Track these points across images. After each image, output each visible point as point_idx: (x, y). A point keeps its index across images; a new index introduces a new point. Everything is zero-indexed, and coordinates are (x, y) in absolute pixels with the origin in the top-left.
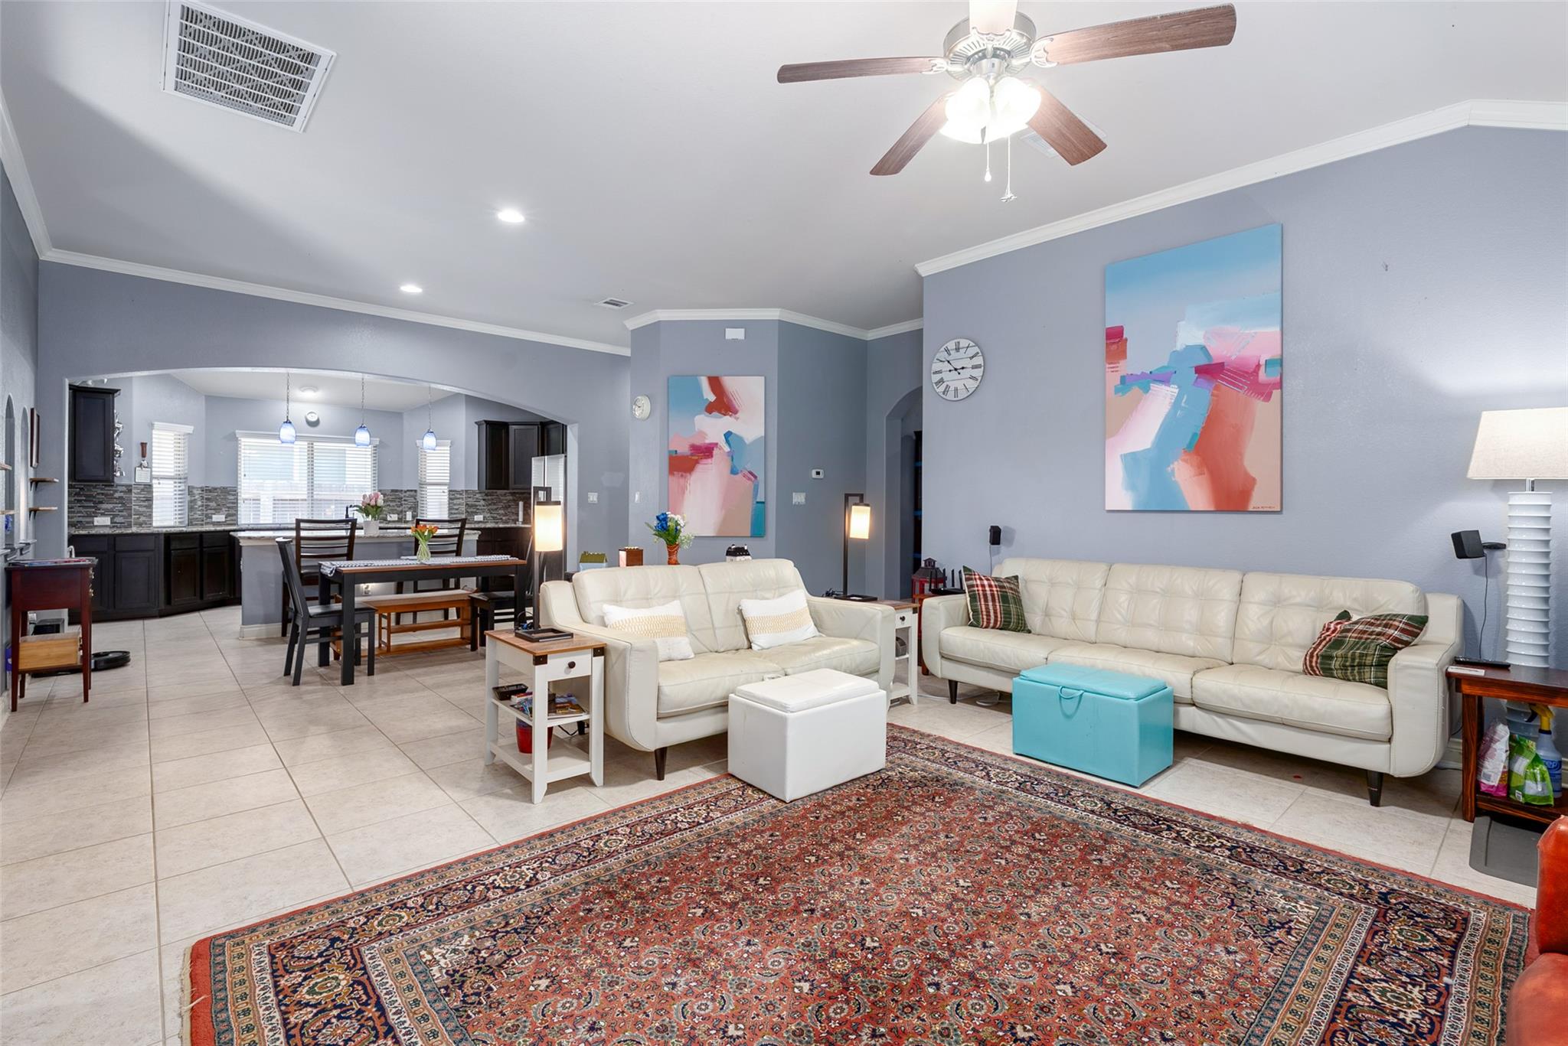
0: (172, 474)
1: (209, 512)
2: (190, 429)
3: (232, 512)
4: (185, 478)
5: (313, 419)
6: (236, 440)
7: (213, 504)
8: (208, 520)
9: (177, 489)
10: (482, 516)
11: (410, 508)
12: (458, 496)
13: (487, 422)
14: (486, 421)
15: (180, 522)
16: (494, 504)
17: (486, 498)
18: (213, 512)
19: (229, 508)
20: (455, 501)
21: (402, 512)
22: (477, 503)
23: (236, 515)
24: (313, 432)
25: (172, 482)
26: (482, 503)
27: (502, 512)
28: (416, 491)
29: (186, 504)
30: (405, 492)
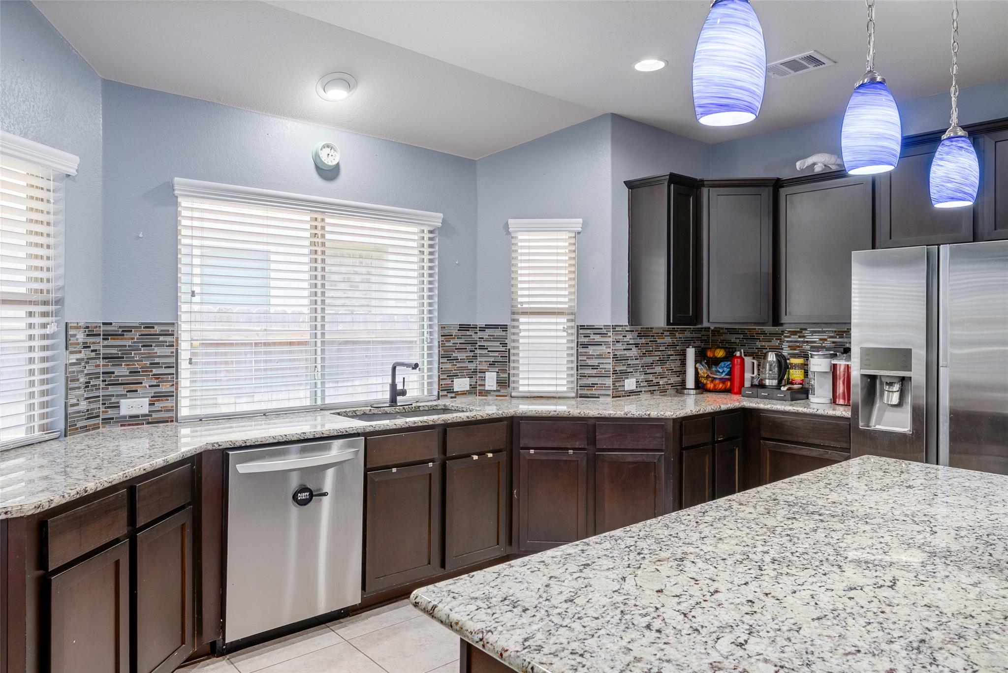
0: (23, 290)
1: (112, 390)
2: (70, 163)
3: (165, 388)
4: (59, 302)
5: (330, 160)
6: (173, 201)
7: (122, 371)
8: (111, 413)
9: (37, 332)
10: (634, 380)
11: (492, 364)
12: (598, 338)
13: (674, 179)
14: (672, 176)
15: (43, 428)
16: (649, 353)
17: (639, 341)
18: (120, 390)
19: (157, 376)
20: (591, 350)
21: (475, 372)
22: (628, 353)
23: (171, 395)
24: (324, 192)
25: (20, 312)
26: (634, 352)
27: (658, 369)
28: (504, 328)
29: (60, 375)
30: (482, 329)
